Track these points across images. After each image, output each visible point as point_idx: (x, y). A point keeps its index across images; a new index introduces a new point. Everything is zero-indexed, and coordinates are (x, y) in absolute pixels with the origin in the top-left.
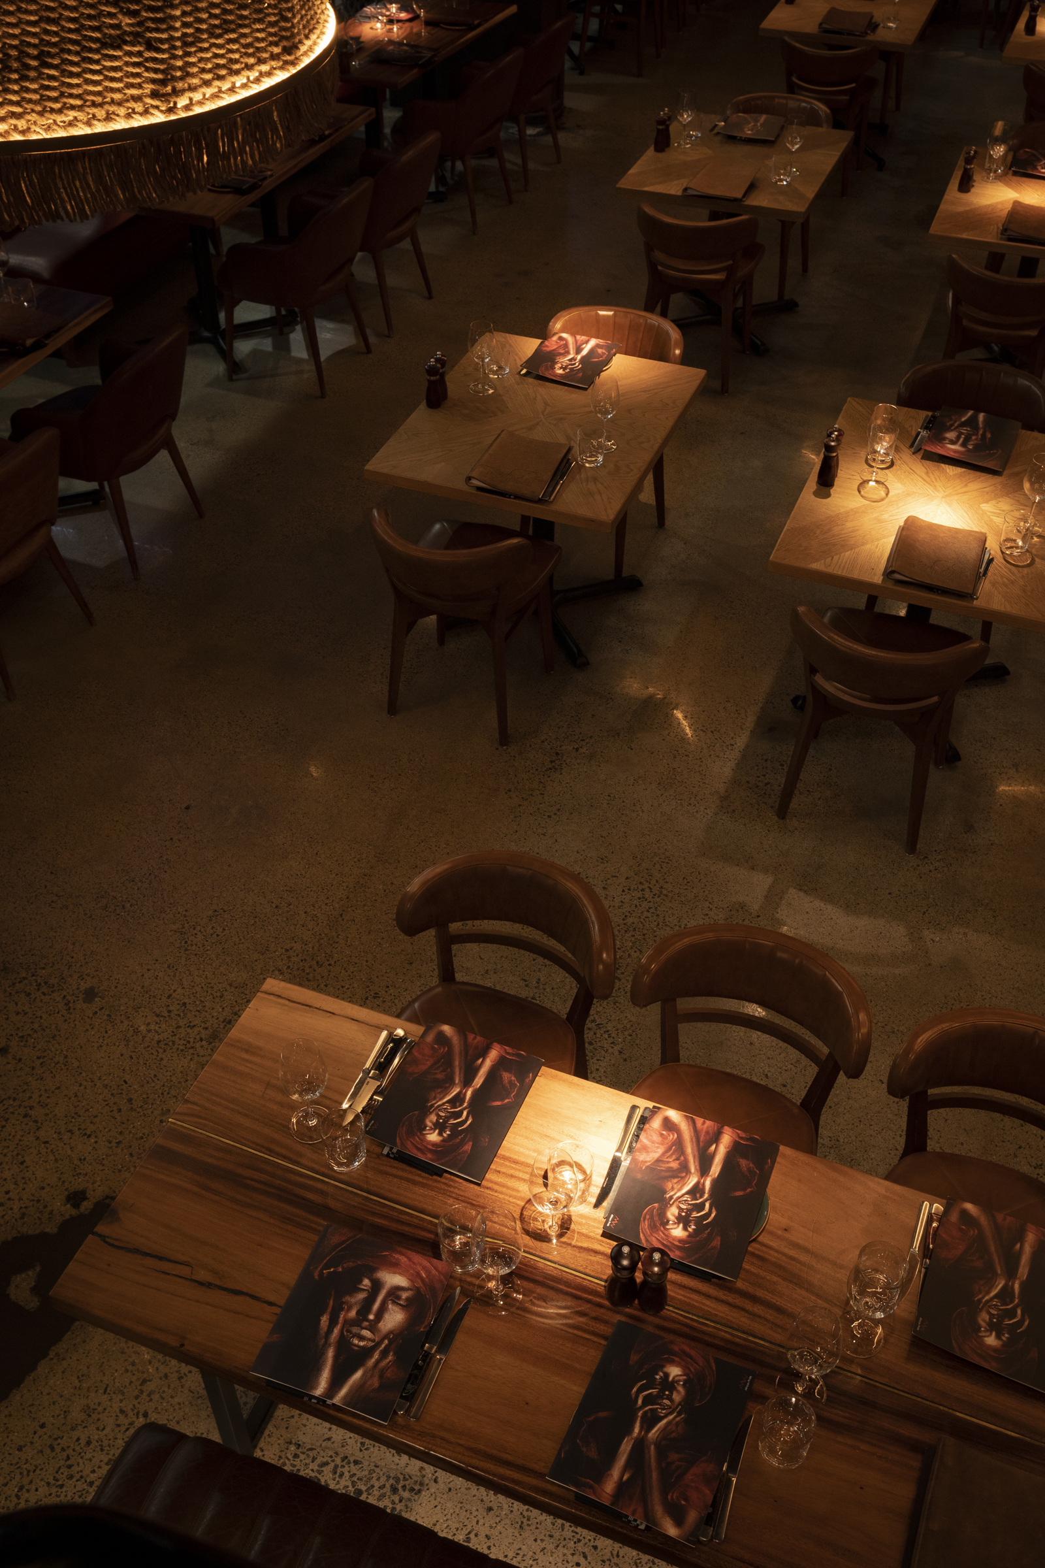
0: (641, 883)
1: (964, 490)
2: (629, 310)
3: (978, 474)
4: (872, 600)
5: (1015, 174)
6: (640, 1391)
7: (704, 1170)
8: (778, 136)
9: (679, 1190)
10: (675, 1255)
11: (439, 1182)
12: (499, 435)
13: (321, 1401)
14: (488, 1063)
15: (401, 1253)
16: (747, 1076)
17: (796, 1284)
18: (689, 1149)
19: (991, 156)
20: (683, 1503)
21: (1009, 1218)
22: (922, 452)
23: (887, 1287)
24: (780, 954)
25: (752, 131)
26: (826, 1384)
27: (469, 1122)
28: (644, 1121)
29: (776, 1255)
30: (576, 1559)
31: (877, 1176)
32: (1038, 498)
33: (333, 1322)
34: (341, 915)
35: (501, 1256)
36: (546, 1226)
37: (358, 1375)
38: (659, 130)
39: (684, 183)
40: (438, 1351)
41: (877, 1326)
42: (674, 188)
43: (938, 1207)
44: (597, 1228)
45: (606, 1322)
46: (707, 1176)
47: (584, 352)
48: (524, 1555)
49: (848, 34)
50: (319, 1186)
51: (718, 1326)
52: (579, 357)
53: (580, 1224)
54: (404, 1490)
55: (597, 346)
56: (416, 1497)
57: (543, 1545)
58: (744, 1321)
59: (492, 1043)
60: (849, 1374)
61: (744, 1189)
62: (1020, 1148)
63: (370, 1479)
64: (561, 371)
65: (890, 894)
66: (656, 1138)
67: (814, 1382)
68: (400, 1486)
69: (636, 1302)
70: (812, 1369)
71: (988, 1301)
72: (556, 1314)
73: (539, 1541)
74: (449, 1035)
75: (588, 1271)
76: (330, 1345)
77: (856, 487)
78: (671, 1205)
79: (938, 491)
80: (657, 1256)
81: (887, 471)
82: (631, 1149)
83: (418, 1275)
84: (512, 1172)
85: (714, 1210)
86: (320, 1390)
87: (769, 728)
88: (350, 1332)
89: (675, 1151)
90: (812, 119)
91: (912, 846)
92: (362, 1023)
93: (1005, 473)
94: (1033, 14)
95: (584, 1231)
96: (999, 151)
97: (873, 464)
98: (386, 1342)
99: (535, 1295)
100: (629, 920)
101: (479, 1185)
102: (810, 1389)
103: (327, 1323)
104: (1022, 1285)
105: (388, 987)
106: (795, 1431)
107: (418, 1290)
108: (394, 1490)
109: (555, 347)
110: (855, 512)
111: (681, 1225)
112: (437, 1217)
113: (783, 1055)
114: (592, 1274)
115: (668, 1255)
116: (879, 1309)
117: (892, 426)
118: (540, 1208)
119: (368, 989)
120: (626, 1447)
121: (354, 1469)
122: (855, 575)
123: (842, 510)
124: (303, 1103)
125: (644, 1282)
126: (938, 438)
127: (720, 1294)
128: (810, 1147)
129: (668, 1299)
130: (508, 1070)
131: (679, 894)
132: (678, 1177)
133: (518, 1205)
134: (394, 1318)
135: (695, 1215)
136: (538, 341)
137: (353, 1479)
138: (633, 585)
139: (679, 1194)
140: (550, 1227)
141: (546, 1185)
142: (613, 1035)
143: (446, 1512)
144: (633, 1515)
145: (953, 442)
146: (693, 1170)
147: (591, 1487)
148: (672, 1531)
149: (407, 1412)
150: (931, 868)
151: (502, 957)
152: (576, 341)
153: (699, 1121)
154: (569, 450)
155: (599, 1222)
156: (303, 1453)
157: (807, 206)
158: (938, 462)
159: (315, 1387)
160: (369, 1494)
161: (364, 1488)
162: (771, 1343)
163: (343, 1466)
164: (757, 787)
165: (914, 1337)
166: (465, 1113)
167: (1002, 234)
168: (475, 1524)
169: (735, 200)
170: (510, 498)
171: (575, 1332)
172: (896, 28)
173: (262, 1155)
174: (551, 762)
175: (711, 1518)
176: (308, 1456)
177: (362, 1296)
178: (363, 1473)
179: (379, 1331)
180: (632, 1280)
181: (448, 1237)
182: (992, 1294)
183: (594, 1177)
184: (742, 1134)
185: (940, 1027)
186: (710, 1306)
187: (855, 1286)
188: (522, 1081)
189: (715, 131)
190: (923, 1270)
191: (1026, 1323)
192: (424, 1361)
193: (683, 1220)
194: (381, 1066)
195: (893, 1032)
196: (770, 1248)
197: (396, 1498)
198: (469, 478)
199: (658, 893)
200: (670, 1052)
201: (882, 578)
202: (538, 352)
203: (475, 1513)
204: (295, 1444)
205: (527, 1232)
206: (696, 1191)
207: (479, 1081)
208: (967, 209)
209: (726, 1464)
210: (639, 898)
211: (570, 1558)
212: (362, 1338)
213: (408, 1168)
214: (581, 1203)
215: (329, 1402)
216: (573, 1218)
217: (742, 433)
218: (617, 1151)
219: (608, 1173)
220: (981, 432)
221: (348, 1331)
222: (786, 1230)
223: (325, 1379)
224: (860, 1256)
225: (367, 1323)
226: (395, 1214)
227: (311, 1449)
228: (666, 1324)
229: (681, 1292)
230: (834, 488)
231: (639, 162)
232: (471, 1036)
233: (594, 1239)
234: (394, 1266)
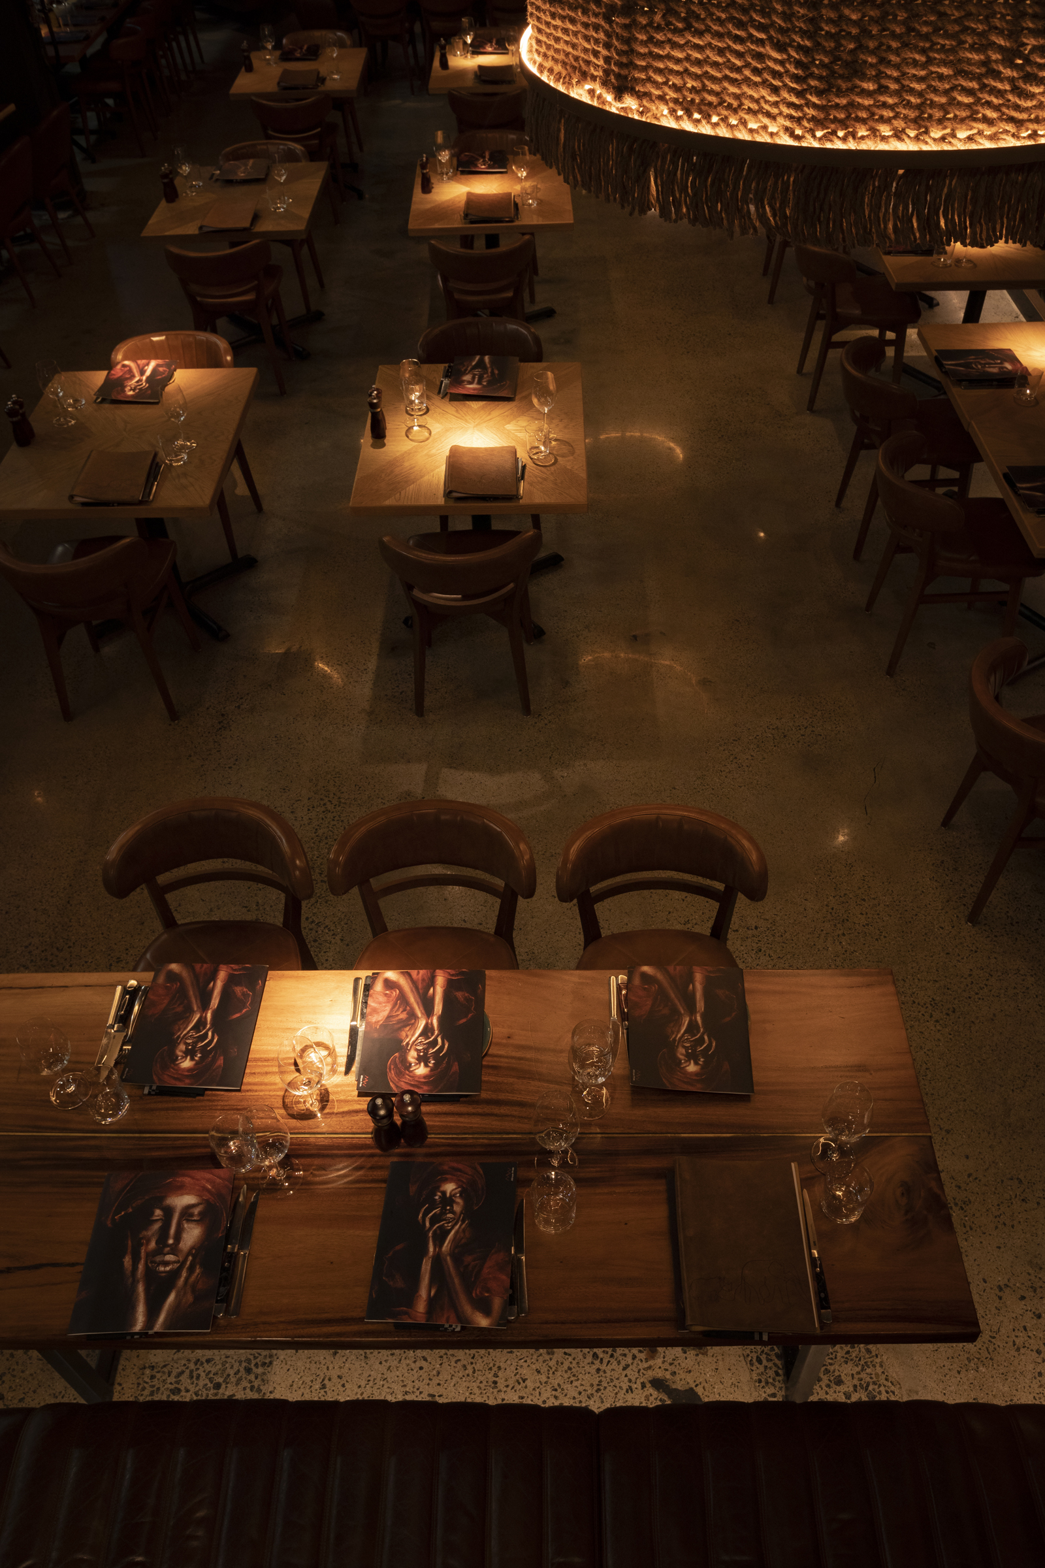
0: (321, 799)
1: (489, 417)
2: (178, 332)
3: (497, 403)
4: (444, 520)
5: (463, 173)
6: (425, 1215)
7: (429, 1012)
8: (267, 175)
9: (413, 1035)
10: (423, 1090)
11: (204, 1100)
12: (89, 457)
13: (142, 1334)
14: (219, 984)
15: (184, 1175)
16: (449, 925)
17: (529, 1078)
18: (412, 999)
19: (440, 161)
20: (486, 1295)
21: (678, 968)
22: (448, 396)
23: (602, 1054)
24: (443, 817)
25: (244, 173)
26: (576, 1151)
27: (215, 1040)
28: (367, 988)
29: (507, 1060)
30: (418, 1364)
31: (570, 969)
32: (546, 409)
33: (136, 1260)
34: (68, 902)
35: (273, 1145)
36: (308, 1105)
37: (172, 1297)
38: (164, 184)
39: (198, 223)
40: (241, 1248)
41: (602, 1089)
42: (191, 229)
43: (622, 978)
44: (353, 1091)
45: (381, 1168)
46: (433, 1015)
47: (148, 373)
48: (375, 1379)
49: (303, 88)
50: (92, 1143)
51: (476, 1136)
52: (144, 378)
53: (337, 1093)
54: (257, 1367)
55: (158, 366)
56: (269, 1369)
57: (388, 1365)
58: (495, 1124)
59: (218, 966)
60: (591, 1136)
61: (466, 1016)
62: (669, 913)
63: (224, 1370)
64: (131, 393)
65: (520, 750)
66: (382, 999)
67: (565, 1152)
68: (252, 1365)
69: (402, 1141)
70: (561, 1144)
71: (680, 1038)
72: (336, 1176)
73: (384, 1363)
74: (177, 972)
75: (354, 1130)
76: (138, 1282)
77: (404, 433)
78: (409, 1050)
79: (469, 423)
80: (407, 1098)
81: (425, 416)
82: (363, 1015)
83: (204, 1189)
84: (266, 1069)
85: (446, 1041)
86: (139, 1326)
87: (391, 648)
88: (155, 1262)
89: (401, 1004)
90: (290, 157)
91: (527, 710)
92: (96, 986)
93: (517, 398)
94: (443, 51)
95: (342, 1098)
96: (444, 156)
97: (413, 413)
98: (190, 1258)
99: (314, 1167)
100: (320, 832)
101: (239, 1091)
102: (563, 1160)
103: (131, 1263)
104: (703, 1016)
105: (127, 949)
106: (561, 1199)
107: (207, 1202)
108: (248, 1371)
109: (121, 374)
110: (408, 453)
111: (422, 1064)
112: (207, 1132)
113: (472, 900)
114: (359, 1131)
115: (417, 1093)
116: (601, 1075)
117: (418, 378)
118: (297, 1093)
119: (109, 957)
120: (426, 1267)
121: (207, 1367)
122: (422, 502)
123: (398, 454)
124: (57, 1074)
125: (404, 1123)
126: (458, 382)
127: (470, 1109)
128: (513, 964)
129: (428, 1128)
130: (239, 984)
131: (355, 799)
132: (408, 1025)
133: (278, 1096)
134: (192, 1234)
135: (431, 1051)
136: (105, 373)
137: (209, 1376)
138: (250, 563)
139: (413, 1039)
140: (311, 1105)
141: (298, 1070)
142: (332, 928)
143: (299, 1371)
144: (448, 1322)
145: (470, 383)
146: (420, 1015)
147: (406, 1313)
148: (484, 1322)
149: (227, 1312)
150: (546, 722)
151: (221, 894)
152: (138, 365)
153: (414, 973)
154: (156, 455)
155: (353, 1085)
156: (158, 1372)
157: (305, 224)
158: (463, 401)
159: (133, 1324)
160: (227, 1383)
161: (221, 1380)
162: (522, 1133)
163: (198, 1369)
164: (394, 697)
165: (632, 1087)
166: (210, 1034)
167: (465, 219)
168: (325, 1370)
169: (244, 229)
170: (113, 506)
171: (358, 1185)
172: (340, 79)
173: (30, 1134)
174: (220, 723)
175: (513, 1299)
176: (164, 1372)
177: (157, 1226)
178: (218, 1367)
179: (181, 1251)
180: (393, 1124)
181: (223, 1146)
182: (682, 1031)
183: (337, 1050)
184: (452, 972)
185: (585, 836)
186: (464, 1121)
187: (576, 1063)
188: (253, 989)
189: (214, 179)
190: (625, 1031)
191: (714, 1044)
192: (229, 1262)
193: (423, 1059)
194: (123, 1019)
195: (552, 856)
196: (501, 1056)
197: (252, 1377)
198: (71, 497)
199: (337, 803)
200: (377, 924)
201: (443, 499)
202: (107, 379)
203: (323, 1362)
204: (149, 1367)
205: (293, 1116)
206: (427, 1031)
207: (215, 1002)
208: (433, 205)
209: (513, 1248)
210: (324, 812)
211: (413, 1365)
212: (166, 1264)
213: (172, 1098)
214: (334, 1075)
215: (151, 1332)
216: (330, 1090)
217: (306, 423)
218: (352, 1020)
219: (349, 1042)
220: (490, 370)
221: (151, 1262)
222: (509, 1037)
223: (142, 1314)
224: (573, 1037)
225: (168, 1249)
226: (170, 1142)
227: (165, 1366)
228: (432, 1150)
229: (437, 1119)
230: (387, 438)
231: (156, 213)
232: (198, 966)
233: (352, 1101)
234: (180, 1189)
